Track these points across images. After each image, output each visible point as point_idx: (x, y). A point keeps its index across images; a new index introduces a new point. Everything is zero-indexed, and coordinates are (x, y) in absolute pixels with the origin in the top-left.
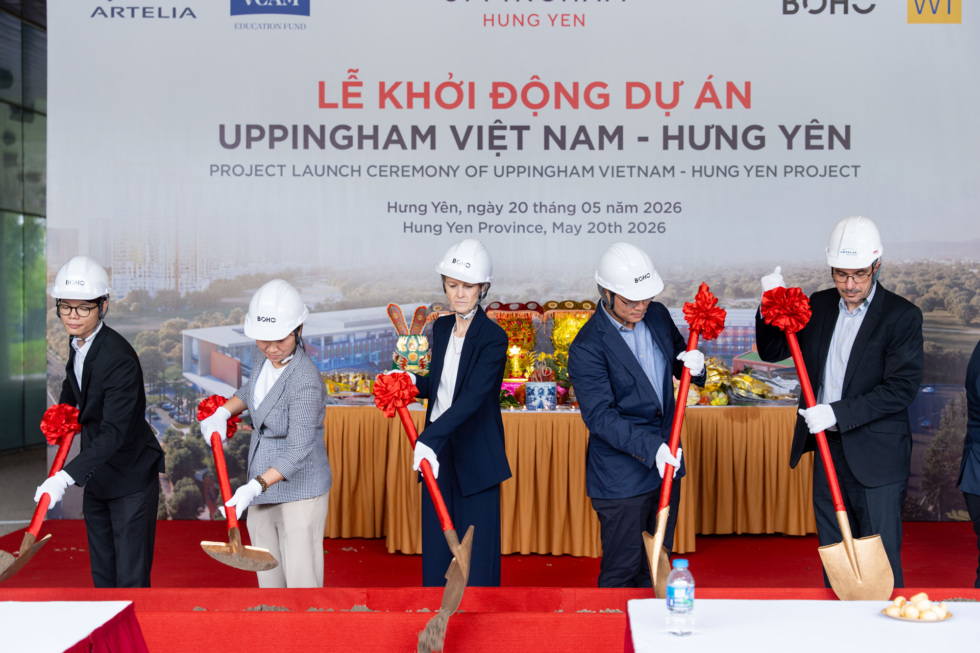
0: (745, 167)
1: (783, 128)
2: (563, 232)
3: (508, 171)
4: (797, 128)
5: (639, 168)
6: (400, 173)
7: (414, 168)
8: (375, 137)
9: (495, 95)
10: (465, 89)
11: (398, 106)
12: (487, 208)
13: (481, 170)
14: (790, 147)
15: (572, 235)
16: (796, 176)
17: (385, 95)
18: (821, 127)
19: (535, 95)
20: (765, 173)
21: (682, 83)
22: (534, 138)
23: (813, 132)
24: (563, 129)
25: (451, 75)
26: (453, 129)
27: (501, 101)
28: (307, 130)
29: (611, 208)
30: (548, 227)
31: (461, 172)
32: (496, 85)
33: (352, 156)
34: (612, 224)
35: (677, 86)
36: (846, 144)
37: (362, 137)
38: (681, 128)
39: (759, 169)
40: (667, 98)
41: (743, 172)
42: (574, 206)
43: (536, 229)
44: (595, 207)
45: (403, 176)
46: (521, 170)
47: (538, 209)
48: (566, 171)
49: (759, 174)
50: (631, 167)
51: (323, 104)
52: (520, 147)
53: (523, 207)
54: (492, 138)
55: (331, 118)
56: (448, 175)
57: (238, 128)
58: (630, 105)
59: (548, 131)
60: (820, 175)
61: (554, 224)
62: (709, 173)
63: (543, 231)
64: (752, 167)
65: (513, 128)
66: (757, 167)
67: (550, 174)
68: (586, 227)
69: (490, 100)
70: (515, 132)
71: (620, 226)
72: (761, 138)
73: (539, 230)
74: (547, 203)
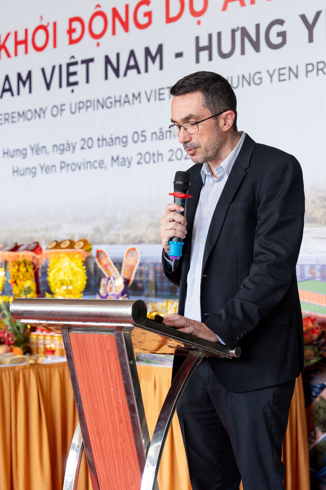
0: (268, 72)
1: (303, 17)
2: (118, 165)
3: (80, 106)
4: (318, 14)
6: (10, 120)
7: (19, 114)
9: (71, 31)
10: (50, 29)
11: (9, 56)
12: (66, 146)
13: (61, 109)
14: (311, 39)
15: (125, 168)
16: (318, 74)
17: (1, 47)
19: (98, 25)
20: (286, 77)
22: (97, 70)
24: (118, 56)
25: (41, 18)
26: (43, 71)
27: (75, 36)
29: (154, 135)
30: (108, 162)
31: (48, 113)
32: (71, 21)
34: (156, 153)
38: (210, 37)
39: (282, 72)
40: (198, 5)
41: (266, 78)
42: (126, 137)
43: (100, 164)
44: (142, 136)
45: (12, 123)
46: (89, 104)
47: (100, 143)
48: (120, 101)
49: (281, 77)
52: (87, 81)
53: (90, 143)
54: (68, 75)
56: (40, 116)
58: (169, 20)
59: (108, 60)
61: (113, 158)
62: (236, 83)
63: (104, 165)
64: (275, 70)
65: (83, 62)
66: (280, 69)
67: (109, 105)
68: (136, 159)
69: (67, 37)
70: (84, 66)
71: (161, 154)
72: (282, 34)
73: (101, 166)
74: (107, 137)
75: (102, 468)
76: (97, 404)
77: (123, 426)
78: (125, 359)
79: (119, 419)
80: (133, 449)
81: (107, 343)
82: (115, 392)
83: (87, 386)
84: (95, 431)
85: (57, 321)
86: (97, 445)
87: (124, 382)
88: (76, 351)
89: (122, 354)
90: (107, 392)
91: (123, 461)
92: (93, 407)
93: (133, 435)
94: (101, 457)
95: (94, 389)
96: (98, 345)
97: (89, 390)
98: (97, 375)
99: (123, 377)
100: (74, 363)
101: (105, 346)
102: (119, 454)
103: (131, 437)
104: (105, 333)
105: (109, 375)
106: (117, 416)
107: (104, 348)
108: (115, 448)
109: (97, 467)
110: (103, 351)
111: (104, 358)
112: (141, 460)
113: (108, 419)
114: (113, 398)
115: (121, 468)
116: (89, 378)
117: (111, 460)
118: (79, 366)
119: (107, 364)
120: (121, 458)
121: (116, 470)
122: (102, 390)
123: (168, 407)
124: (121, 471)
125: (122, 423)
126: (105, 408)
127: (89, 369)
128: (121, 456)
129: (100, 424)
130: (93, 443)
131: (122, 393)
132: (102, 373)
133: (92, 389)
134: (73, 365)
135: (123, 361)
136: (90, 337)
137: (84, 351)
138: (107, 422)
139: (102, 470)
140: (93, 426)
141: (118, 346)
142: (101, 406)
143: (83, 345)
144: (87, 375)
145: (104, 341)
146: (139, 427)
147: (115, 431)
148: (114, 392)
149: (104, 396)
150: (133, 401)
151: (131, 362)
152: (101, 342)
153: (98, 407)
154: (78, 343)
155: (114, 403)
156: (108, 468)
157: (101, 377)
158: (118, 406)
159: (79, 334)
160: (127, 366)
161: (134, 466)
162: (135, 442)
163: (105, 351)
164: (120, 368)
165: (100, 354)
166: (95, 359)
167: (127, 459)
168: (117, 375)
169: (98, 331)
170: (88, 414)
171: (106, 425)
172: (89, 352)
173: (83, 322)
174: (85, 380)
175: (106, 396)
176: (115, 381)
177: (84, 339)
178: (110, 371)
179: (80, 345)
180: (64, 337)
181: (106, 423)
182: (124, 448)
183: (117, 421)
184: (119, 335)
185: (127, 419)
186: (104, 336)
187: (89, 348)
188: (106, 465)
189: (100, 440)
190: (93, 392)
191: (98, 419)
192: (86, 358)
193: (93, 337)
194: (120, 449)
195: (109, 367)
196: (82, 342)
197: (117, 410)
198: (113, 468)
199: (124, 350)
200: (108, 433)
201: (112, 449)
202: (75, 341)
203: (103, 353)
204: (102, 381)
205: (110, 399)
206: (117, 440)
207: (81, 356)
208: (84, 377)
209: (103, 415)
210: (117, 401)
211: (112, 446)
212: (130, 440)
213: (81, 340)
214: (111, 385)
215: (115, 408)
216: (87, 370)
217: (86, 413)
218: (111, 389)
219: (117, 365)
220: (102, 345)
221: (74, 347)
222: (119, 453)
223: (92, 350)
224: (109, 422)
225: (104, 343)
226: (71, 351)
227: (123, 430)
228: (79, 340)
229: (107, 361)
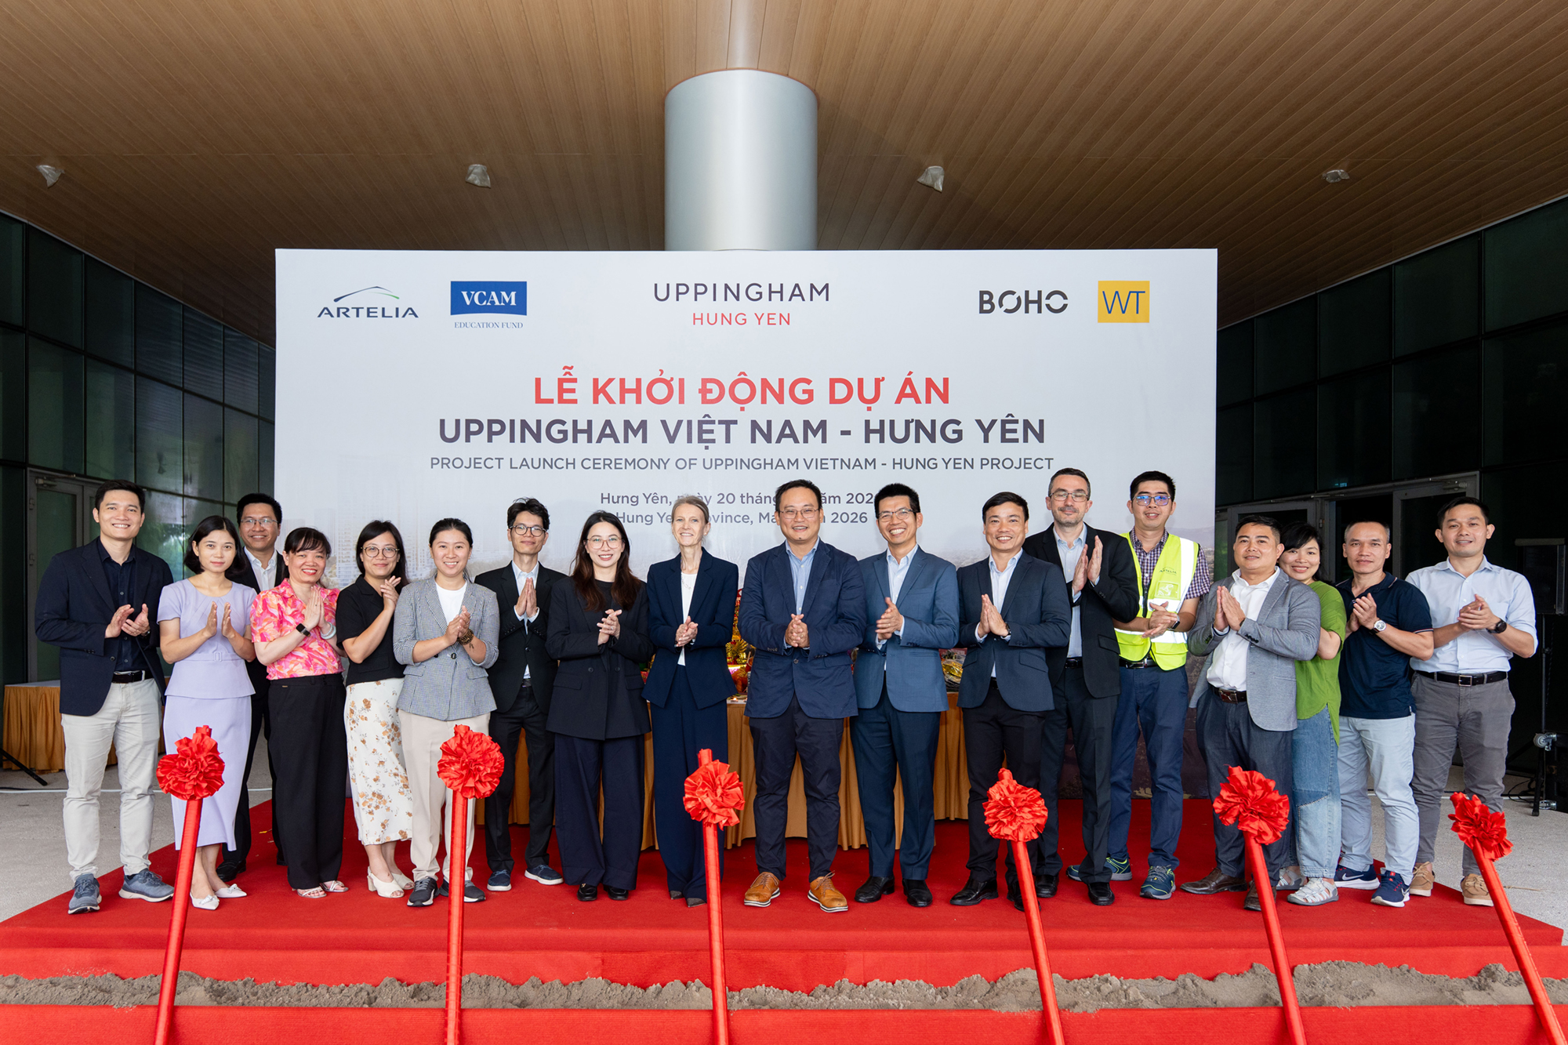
0: (943, 459)
1: (979, 422)
3: (716, 463)
4: (993, 422)
5: (842, 460)
6: (612, 466)
7: (626, 460)
8: (588, 431)
9: (704, 391)
10: (675, 385)
11: (611, 401)
13: (691, 463)
14: (986, 440)
16: (993, 468)
17: (599, 391)
18: (1016, 422)
19: (743, 391)
20: (962, 466)
21: (883, 379)
22: (741, 432)
23: (1008, 426)
24: (769, 423)
25: (662, 371)
26: (664, 423)
27: (709, 396)
28: (524, 424)
30: (755, 517)
31: (671, 465)
32: (705, 381)
33: (567, 449)
35: (878, 382)
36: (1040, 437)
37: (576, 431)
38: (882, 422)
39: (957, 461)
40: (869, 393)
41: (941, 465)
43: (743, 519)
45: (616, 468)
46: (729, 462)
47: (745, 500)
48: (771, 464)
49: (957, 466)
50: (834, 460)
51: (539, 400)
52: (728, 440)
53: (731, 498)
54: (701, 432)
55: (547, 413)
56: (659, 467)
57: (458, 422)
58: (833, 400)
59: (755, 425)
60: (1015, 467)
61: (761, 514)
62: (909, 465)
63: (750, 521)
64: (950, 459)
65: (720, 422)
66: (955, 459)
67: (756, 466)
69: (700, 395)
70: (723, 426)
72: (959, 433)
74: (754, 495)
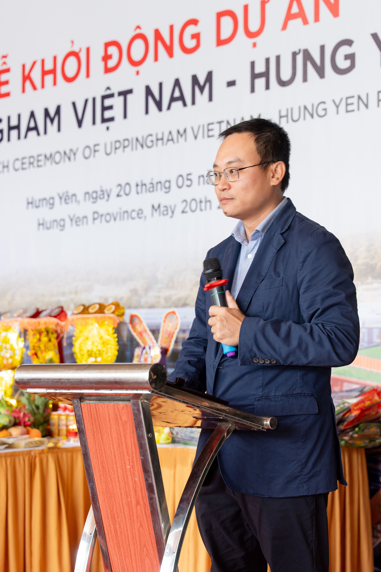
0: (334, 101)
1: (374, 36)
2: (160, 214)
3: (116, 146)
5: (228, 122)
6: (35, 164)
7: (46, 156)
8: (18, 127)
9: (106, 57)
10: (83, 56)
11: (34, 88)
12: (99, 193)
13: (95, 150)
15: (167, 217)
17: (26, 77)
19: (138, 50)
20: (355, 107)
22: (136, 103)
24: (161, 86)
25: (72, 43)
26: (74, 106)
27: (111, 64)
29: (202, 179)
30: (147, 211)
31: (79, 155)
32: (106, 46)
33: (4, 150)
34: (203, 200)
35: (263, 5)
37: (10, 129)
38: (268, 61)
39: (350, 101)
40: (254, 24)
41: (331, 109)
42: (169, 182)
43: (138, 214)
44: (188, 179)
45: (37, 167)
46: (126, 143)
47: (139, 188)
48: (162, 139)
50: (220, 123)
52: (125, 116)
53: (127, 190)
54: (103, 109)
56: (69, 159)
58: (219, 41)
59: (148, 91)
61: (153, 207)
62: (296, 116)
63: (143, 215)
64: (341, 99)
65: (120, 94)
66: (347, 98)
67: (150, 144)
68: (180, 207)
69: (102, 64)
70: (122, 98)
71: (209, 201)
72: (352, 58)
73: (140, 216)
74: (147, 181)
75: (117, 558)
76: (111, 484)
77: (140, 508)
78: (142, 431)
79: (136, 500)
80: (151, 534)
81: (123, 413)
82: (132, 469)
83: (101, 463)
84: (109, 515)
85: (66, 390)
86: (111, 532)
87: (142, 458)
88: (88, 424)
89: (140, 426)
90: (123, 470)
91: (140, 549)
92: (107, 488)
93: (151, 519)
94: (116, 546)
95: (108, 467)
96: (113, 417)
97: (103, 468)
98: (111, 451)
99: (140, 453)
100: (86, 438)
101: (120, 418)
102: (136, 542)
103: (148, 521)
104: (120, 403)
105: (125, 450)
106: (133, 497)
107: (119, 420)
108: (131, 534)
109: (111, 556)
110: (118, 423)
111: (120, 430)
112: (160, 547)
113: (123, 501)
114: (129, 477)
115: (138, 557)
116: (103, 454)
117: (127, 549)
118: (91, 441)
119: (123, 438)
120: (138, 546)
121: (133, 560)
122: (117, 468)
123: (191, 487)
124: (137, 561)
125: (139, 505)
126: (120, 488)
127: (103, 444)
128: (138, 543)
129: (114, 507)
130: (107, 529)
131: (140, 470)
132: (117, 449)
133: (107, 467)
134: (85, 440)
135: (140, 434)
136: (105, 407)
137: (97, 423)
138: (123, 504)
139: (117, 561)
140: (108, 510)
141: (134, 417)
142: (116, 486)
143: (96, 416)
144: (101, 452)
145: (119, 412)
146: (157, 510)
147: (131, 514)
148: (130, 469)
149: (119, 475)
150: (152, 480)
151: (149, 435)
152: (116, 413)
153: (112, 487)
154: (91, 415)
155: (131, 483)
156: (124, 558)
157: (116, 453)
158: (135, 486)
159: (91, 404)
160: (144, 440)
161: (152, 554)
162: (153, 526)
163: (120, 423)
164: (137, 442)
165: (115, 427)
166: (109, 432)
167: (145, 547)
168: (134, 450)
169: (113, 401)
170: (101, 496)
171: (122, 508)
172: (103, 425)
173: (95, 390)
174: (99, 457)
175: (122, 474)
176: (131, 458)
177: (98, 410)
178: (126, 446)
179: (93, 417)
180: (76, 408)
181: (121, 506)
182: (142, 534)
183: (134, 503)
184: (136, 405)
185: (145, 501)
186: (119, 407)
187: (103, 420)
188: (121, 554)
189: (114, 525)
190: (107, 470)
191: (113, 502)
192: (99, 431)
193: (107, 407)
194: (137, 535)
195: (125, 441)
196: (95, 414)
197: (133, 491)
198: (130, 557)
199: (141, 422)
200: (123, 517)
201: (128, 535)
202: (87, 412)
203: (119, 425)
204: (117, 457)
205: (126, 479)
206: (133, 525)
207: (94, 430)
208: (97, 454)
209: (118, 496)
210: (133, 480)
211: (128, 531)
212: (148, 525)
213: (94, 411)
214: (127, 462)
215: (131, 488)
216: (101, 445)
217: (100, 494)
218: (127, 467)
219: (134, 439)
220: (117, 416)
221: (86, 419)
222: (136, 540)
223: (106, 422)
224: (125, 504)
225: (120, 414)
226: (83, 424)
227: (141, 513)
228: (92, 412)
229: (123, 434)
